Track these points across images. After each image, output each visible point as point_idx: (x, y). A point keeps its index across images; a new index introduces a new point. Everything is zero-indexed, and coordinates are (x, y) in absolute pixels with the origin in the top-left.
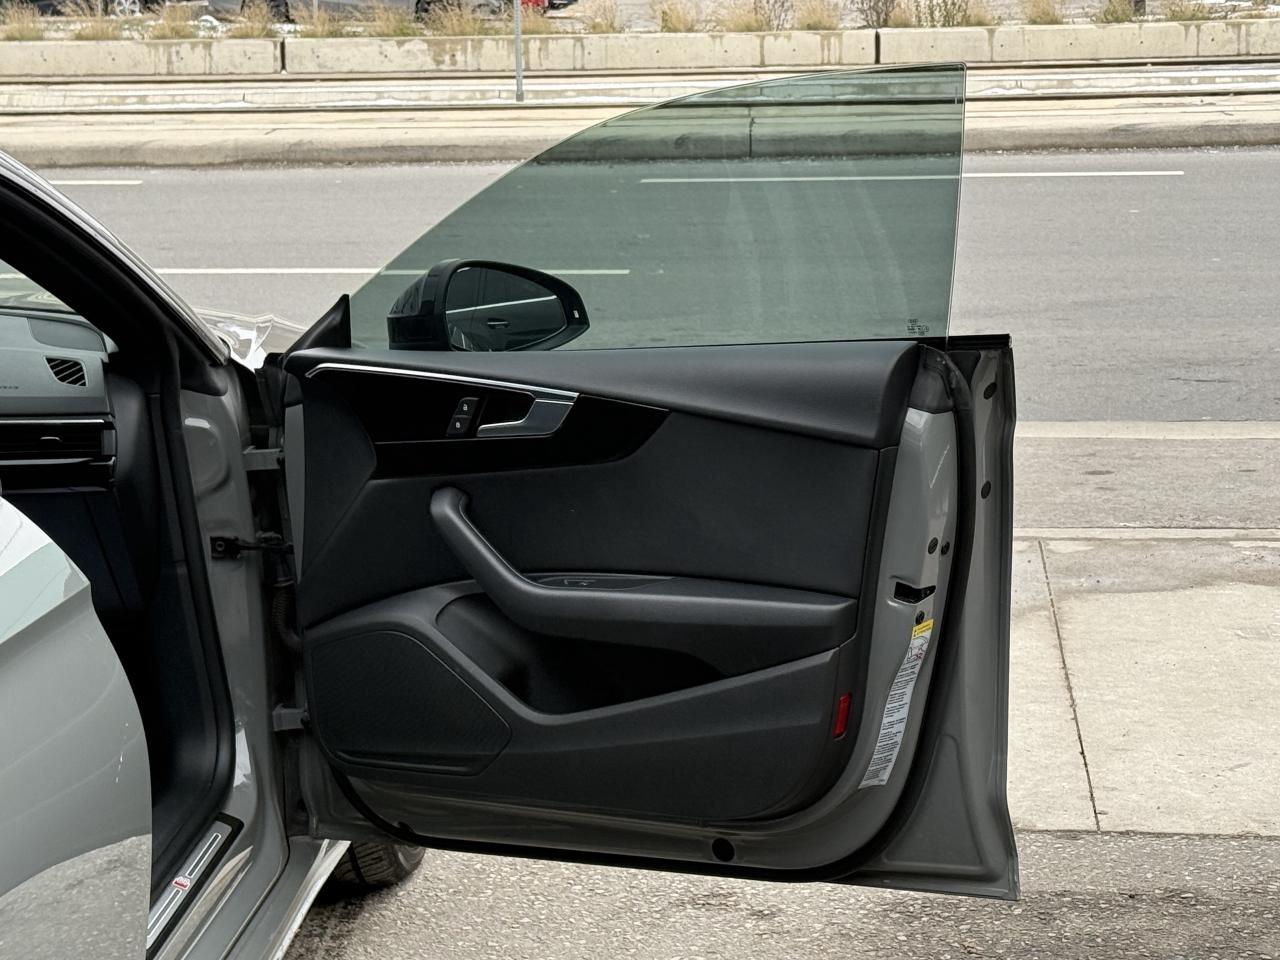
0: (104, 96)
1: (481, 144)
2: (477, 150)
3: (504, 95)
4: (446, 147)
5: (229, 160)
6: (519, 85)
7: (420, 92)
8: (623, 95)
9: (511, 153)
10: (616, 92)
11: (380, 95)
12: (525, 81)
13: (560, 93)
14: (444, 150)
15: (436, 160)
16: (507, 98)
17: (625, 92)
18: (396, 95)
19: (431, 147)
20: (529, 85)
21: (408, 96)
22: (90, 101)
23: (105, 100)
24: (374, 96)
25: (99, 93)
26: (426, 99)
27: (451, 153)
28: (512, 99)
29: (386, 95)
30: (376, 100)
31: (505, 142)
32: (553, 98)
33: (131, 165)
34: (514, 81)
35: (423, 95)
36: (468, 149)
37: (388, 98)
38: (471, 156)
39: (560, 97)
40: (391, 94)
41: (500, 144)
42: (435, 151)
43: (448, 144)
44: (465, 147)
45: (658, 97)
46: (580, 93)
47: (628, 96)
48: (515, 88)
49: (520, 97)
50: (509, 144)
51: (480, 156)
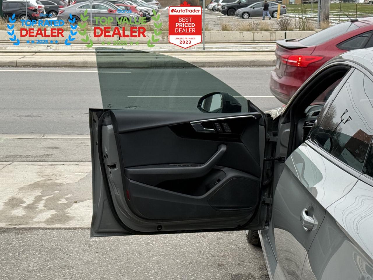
0: (83, 47)
1: (219, 62)
2: (218, 64)
3: (195, 48)
4: (209, 63)
5: (150, 66)
6: (204, 45)
7: (172, 47)
8: (229, 49)
9: (228, 65)
10: (226, 48)
11: (161, 48)
12: (205, 44)
13: (211, 48)
14: (209, 64)
15: (207, 66)
16: (196, 49)
17: (230, 48)
18: (165, 48)
19: (205, 63)
20: (206, 45)
21: (169, 48)
22: (79, 48)
23: (83, 48)
24: (159, 48)
25: (81, 46)
26: (174, 49)
27: (211, 65)
28: (202, 49)
29: (163, 48)
30: (160, 49)
31: (226, 61)
32: (209, 49)
33: (122, 67)
34: (202, 44)
35: (173, 48)
36: (216, 63)
37: (164, 48)
38: (216, 65)
39: (211, 49)
40: (164, 47)
41: (225, 62)
42: (206, 64)
43: (210, 62)
44: (215, 63)
45: (239, 49)
46: (217, 48)
47: (230, 49)
48: (202, 46)
49: (204, 48)
50: (227, 62)
51: (219, 65)
